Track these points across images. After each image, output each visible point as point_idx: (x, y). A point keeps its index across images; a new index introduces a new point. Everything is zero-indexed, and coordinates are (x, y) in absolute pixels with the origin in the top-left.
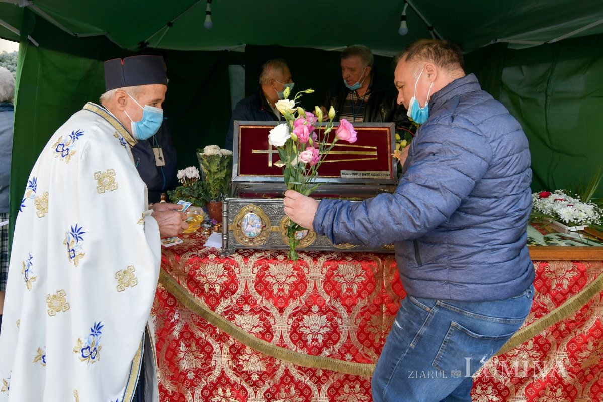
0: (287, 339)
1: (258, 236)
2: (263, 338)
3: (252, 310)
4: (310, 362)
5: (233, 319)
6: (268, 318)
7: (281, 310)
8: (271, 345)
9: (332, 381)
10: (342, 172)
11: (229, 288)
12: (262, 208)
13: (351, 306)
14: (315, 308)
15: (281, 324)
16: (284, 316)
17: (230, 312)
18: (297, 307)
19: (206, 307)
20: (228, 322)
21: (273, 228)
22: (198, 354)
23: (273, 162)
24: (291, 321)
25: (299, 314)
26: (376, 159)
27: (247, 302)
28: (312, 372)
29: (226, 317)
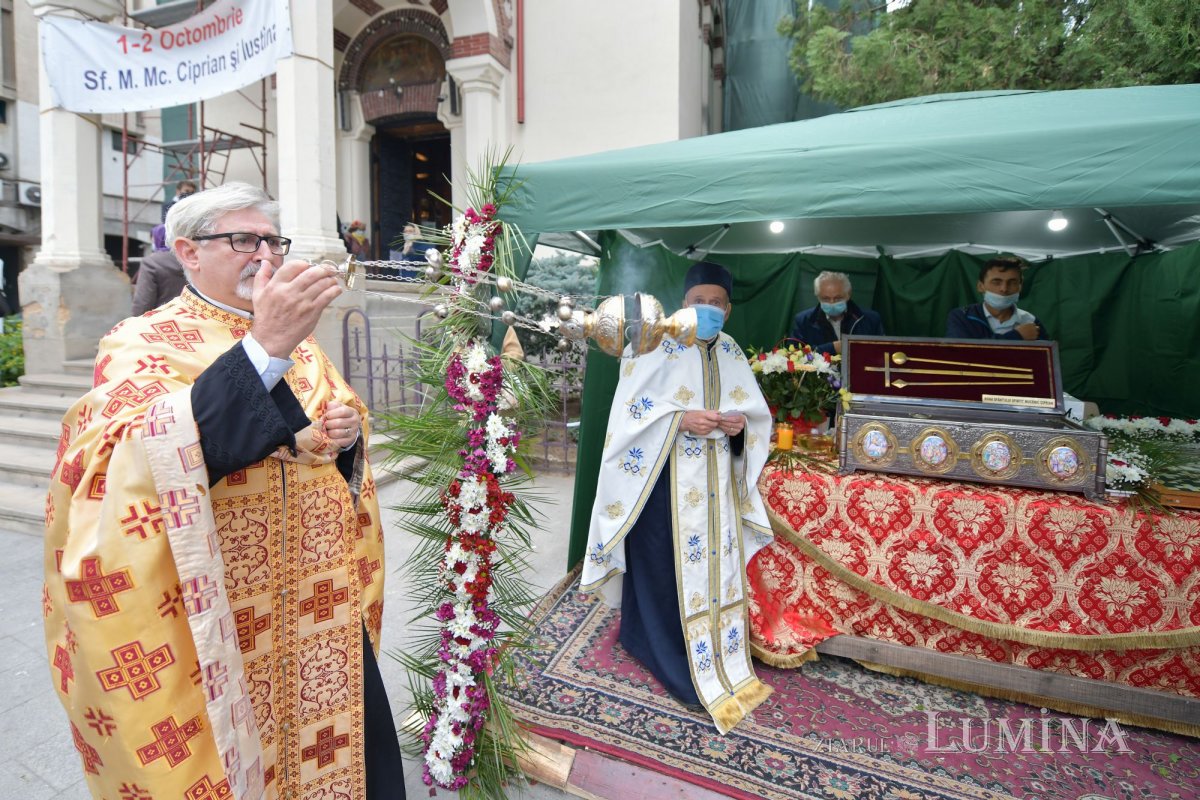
0: (885, 576)
1: (883, 457)
2: (855, 570)
3: (843, 536)
4: (914, 606)
5: (820, 543)
6: (862, 548)
7: (879, 542)
8: (865, 579)
9: (942, 635)
10: (984, 396)
11: (818, 507)
12: (889, 426)
13: (971, 548)
14: (922, 545)
15: (879, 558)
16: (882, 549)
17: (816, 535)
18: (899, 541)
19: (788, 526)
20: (814, 545)
21: (903, 450)
22: (777, 573)
23: (891, 382)
24: (890, 556)
25: (901, 549)
26: (1032, 383)
27: (836, 527)
28: (917, 619)
29: (811, 540)
